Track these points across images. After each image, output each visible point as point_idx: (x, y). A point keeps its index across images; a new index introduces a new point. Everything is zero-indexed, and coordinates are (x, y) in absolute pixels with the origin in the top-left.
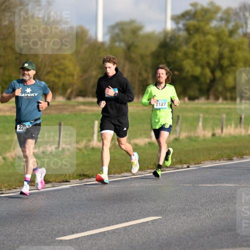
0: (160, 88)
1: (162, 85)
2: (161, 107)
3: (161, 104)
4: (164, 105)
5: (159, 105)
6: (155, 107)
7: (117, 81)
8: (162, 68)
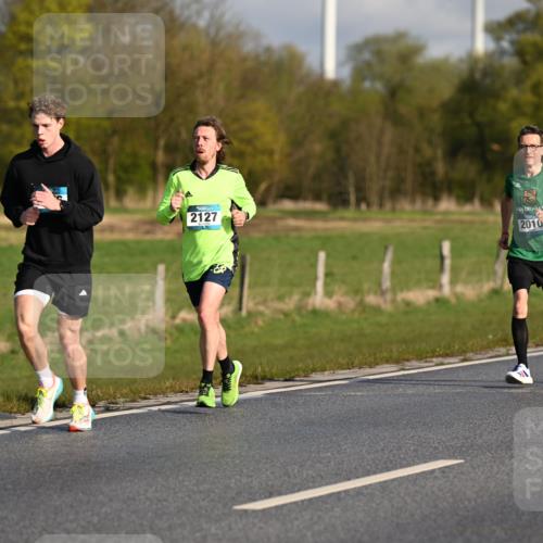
0: (204, 177)
1: (206, 167)
2: (204, 223)
3: (204, 217)
4: (211, 218)
5: (198, 218)
6: (189, 224)
7: (68, 167)
8: (207, 124)
